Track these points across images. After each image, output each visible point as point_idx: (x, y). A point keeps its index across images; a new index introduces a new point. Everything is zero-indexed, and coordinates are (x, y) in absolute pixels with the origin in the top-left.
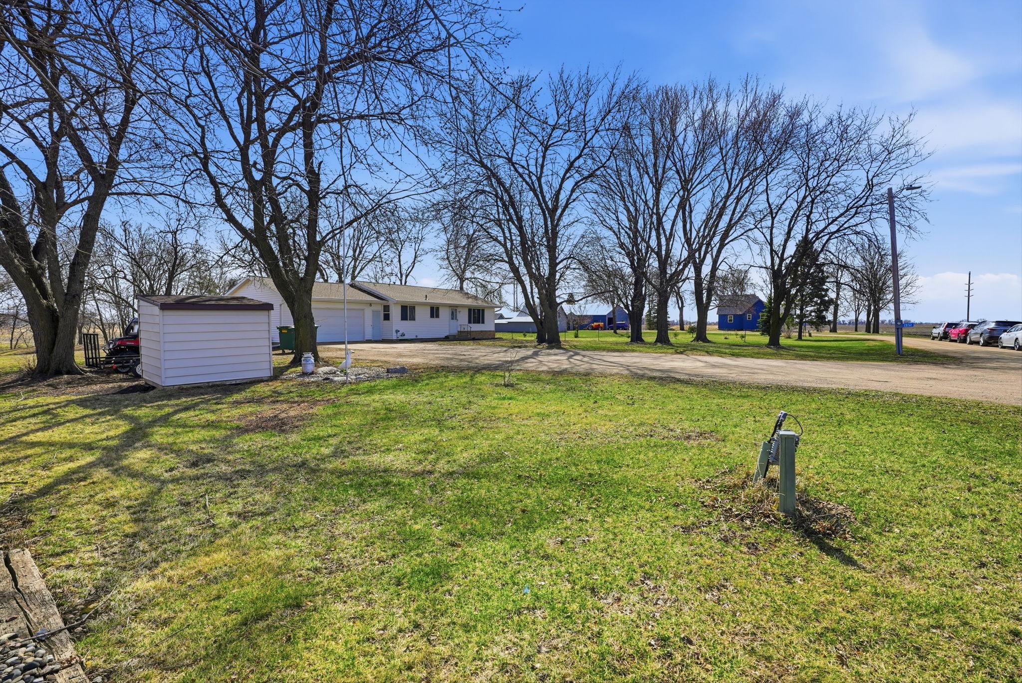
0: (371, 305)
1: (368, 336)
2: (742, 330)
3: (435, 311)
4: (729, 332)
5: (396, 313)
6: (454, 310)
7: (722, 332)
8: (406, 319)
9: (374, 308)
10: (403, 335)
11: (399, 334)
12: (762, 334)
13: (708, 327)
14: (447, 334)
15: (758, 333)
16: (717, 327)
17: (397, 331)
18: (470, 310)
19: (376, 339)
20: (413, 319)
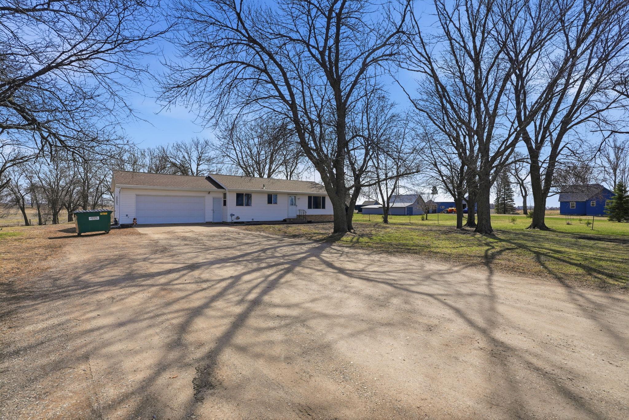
0: (209, 193)
1: (209, 219)
2: (585, 215)
3: (271, 198)
4: (572, 217)
5: (232, 199)
6: (293, 197)
7: (564, 217)
8: (242, 205)
9: (212, 195)
10: (238, 218)
11: (235, 217)
12: (611, 220)
13: (546, 212)
14: (285, 217)
15: (606, 219)
16: (559, 212)
17: (232, 215)
18: (310, 198)
19: (216, 221)
20: (248, 204)
